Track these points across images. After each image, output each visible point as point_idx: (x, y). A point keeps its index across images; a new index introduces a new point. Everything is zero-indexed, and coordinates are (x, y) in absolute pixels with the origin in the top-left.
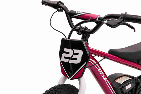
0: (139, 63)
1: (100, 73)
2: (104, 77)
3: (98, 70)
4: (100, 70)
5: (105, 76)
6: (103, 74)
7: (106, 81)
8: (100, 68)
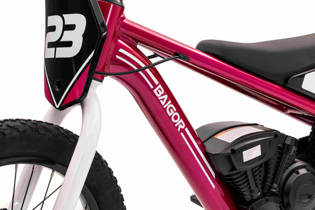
0: (288, 85)
1: (163, 103)
2: (176, 118)
3: (155, 91)
4: (161, 93)
5: (177, 114)
6: (171, 108)
7: (183, 130)
8: (160, 86)
